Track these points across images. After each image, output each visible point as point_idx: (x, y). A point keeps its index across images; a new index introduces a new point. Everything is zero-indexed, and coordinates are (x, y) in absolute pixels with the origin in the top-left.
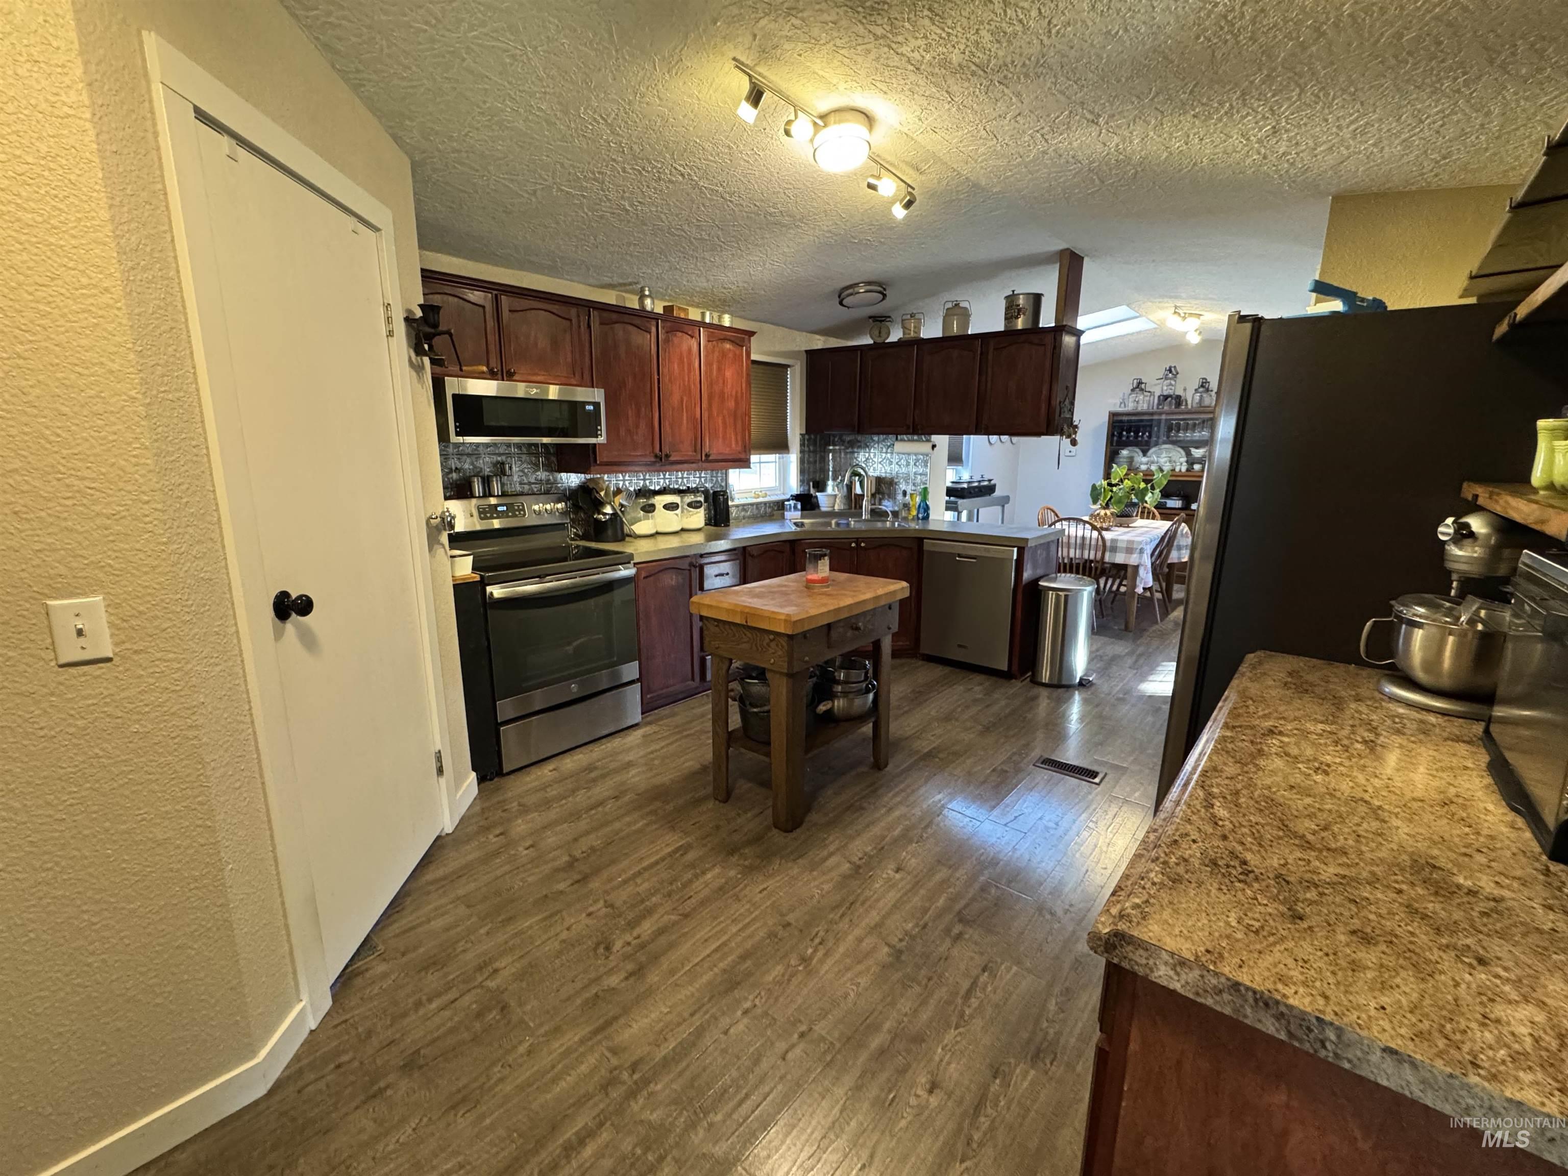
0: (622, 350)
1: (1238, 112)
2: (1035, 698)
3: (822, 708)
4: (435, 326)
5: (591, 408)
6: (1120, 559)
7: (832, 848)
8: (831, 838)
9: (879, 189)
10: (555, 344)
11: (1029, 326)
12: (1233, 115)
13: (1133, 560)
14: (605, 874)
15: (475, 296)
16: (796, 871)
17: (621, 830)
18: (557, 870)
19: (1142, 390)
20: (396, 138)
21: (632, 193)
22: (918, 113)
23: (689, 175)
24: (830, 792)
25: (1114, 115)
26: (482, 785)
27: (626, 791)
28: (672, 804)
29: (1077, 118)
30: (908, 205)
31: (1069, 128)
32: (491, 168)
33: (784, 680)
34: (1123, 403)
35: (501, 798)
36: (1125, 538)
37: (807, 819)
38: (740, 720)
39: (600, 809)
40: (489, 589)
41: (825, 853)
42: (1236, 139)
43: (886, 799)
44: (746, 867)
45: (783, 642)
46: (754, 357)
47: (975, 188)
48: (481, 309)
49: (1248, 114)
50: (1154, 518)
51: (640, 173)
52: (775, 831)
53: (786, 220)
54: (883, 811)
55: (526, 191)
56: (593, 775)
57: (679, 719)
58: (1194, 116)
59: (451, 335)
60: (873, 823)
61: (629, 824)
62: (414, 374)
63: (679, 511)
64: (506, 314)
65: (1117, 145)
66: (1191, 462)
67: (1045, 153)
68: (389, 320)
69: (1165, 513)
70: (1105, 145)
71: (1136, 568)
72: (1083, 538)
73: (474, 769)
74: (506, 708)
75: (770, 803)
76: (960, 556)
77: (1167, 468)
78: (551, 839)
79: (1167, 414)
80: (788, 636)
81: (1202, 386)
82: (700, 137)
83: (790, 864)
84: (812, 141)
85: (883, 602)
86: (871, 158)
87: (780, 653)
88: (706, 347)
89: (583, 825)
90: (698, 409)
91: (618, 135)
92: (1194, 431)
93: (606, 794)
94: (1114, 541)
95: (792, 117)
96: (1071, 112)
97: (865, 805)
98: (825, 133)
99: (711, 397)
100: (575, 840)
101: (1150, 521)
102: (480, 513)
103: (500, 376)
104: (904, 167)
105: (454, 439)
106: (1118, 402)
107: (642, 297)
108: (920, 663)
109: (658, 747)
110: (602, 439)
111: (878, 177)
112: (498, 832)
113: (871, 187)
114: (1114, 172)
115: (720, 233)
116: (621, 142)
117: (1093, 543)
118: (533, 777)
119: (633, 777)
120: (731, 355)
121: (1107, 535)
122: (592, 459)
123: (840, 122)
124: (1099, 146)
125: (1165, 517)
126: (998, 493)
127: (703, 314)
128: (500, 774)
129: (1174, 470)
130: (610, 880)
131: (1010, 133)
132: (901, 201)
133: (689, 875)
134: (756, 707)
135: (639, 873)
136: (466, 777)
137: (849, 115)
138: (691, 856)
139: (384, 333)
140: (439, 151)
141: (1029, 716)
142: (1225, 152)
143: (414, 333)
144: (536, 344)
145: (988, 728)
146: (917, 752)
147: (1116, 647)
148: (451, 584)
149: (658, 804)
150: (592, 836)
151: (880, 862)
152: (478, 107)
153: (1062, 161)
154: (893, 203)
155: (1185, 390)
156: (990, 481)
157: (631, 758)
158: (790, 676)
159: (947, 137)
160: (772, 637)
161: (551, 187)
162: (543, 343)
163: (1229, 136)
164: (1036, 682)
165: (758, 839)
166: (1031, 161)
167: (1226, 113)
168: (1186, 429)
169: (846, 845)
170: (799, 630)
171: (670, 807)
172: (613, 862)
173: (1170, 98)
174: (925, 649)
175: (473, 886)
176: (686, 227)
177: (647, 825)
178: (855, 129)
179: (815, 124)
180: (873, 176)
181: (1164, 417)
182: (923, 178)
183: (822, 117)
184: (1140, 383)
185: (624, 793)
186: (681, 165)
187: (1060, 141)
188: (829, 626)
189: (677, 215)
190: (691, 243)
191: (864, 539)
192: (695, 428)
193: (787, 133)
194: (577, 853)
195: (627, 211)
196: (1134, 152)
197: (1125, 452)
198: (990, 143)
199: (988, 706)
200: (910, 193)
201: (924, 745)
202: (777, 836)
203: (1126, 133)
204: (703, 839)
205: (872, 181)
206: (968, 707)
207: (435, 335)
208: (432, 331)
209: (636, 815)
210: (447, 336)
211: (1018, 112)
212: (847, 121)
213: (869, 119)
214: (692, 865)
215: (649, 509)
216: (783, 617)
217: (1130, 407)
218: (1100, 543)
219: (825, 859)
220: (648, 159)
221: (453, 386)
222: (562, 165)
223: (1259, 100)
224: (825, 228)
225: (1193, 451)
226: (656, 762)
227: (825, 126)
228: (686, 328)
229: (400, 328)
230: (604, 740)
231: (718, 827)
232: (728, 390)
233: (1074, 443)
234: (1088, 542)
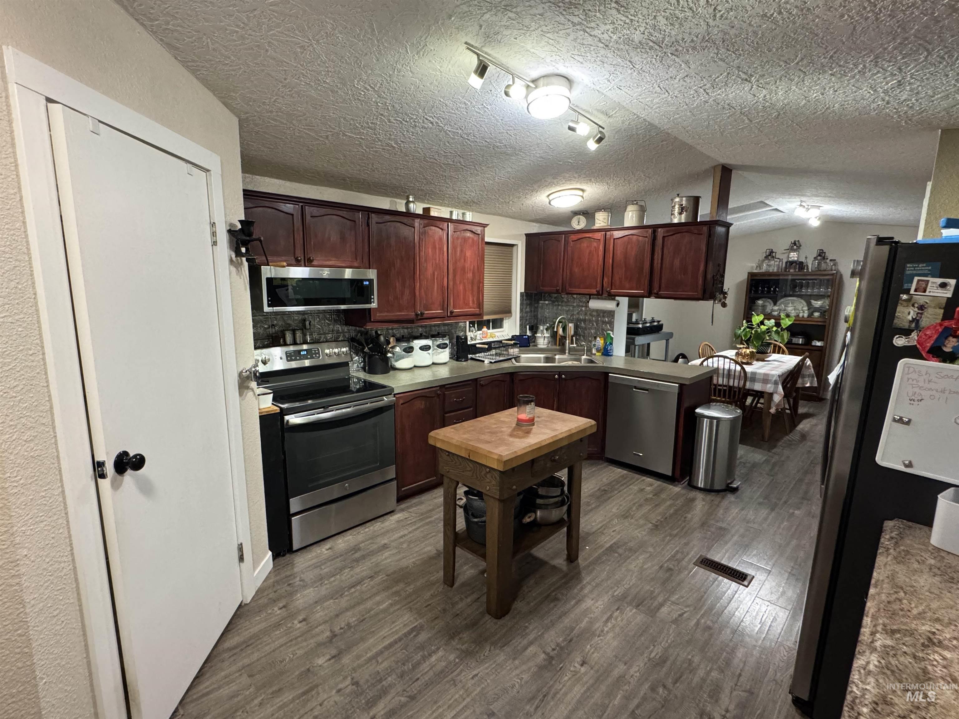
0: (393, 241)
1: (870, 71)
2: (693, 500)
3: (527, 520)
4: (250, 234)
5: (367, 283)
6: (758, 387)
7: (531, 637)
8: (531, 628)
9: (577, 130)
10: (343, 238)
11: (690, 220)
12: (864, 73)
13: (769, 388)
14: (355, 651)
15: (289, 207)
16: (501, 658)
17: (371, 609)
18: (320, 645)
19: (773, 257)
20: (226, 104)
21: (396, 136)
22: (607, 76)
23: (437, 123)
24: (532, 582)
25: (764, 75)
26: (276, 561)
27: (379, 571)
28: (412, 586)
29: (734, 77)
30: (600, 140)
31: (726, 84)
32: (294, 122)
33: (497, 504)
34: (759, 266)
35: (288, 573)
36: (762, 371)
37: (513, 607)
38: (464, 523)
39: (358, 588)
40: (287, 418)
41: (525, 642)
42: (865, 91)
43: (576, 591)
44: (463, 651)
45: (497, 475)
46: (487, 240)
47: (651, 126)
48: (291, 216)
49: (878, 72)
50: (783, 353)
51: (401, 122)
52: (487, 617)
53: (510, 151)
54: (573, 602)
55: (321, 137)
56: (357, 555)
57: (423, 508)
58: (831, 75)
59: (261, 241)
60: (565, 614)
61: (378, 603)
62: (233, 269)
63: (430, 351)
64: (308, 217)
65: (765, 96)
66: (812, 310)
67: (706, 102)
68: (214, 234)
69: (792, 350)
70: (754, 95)
71: (771, 395)
72: (729, 370)
73: (270, 549)
74: (295, 504)
75: (485, 590)
76: (636, 388)
77: (793, 314)
78: (319, 614)
79: (792, 275)
80: (500, 471)
81: (820, 255)
82: (443, 98)
83: (497, 651)
84: (526, 97)
85: (575, 439)
86: (570, 108)
87: (494, 482)
88: (452, 236)
89: (344, 602)
90: (446, 280)
91: (384, 98)
92: (813, 288)
93: (364, 574)
94: (754, 374)
95: (511, 83)
96: (729, 74)
97: (560, 596)
98: (534, 94)
99: (455, 271)
100: (337, 616)
101: (780, 355)
102: (287, 357)
103: (302, 262)
104: (595, 112)
105: (266, 309)
106: (754, 265)
107: (408, 202)
108: (606, 464)
109: (406, 532)
110: (374, 305)
111: (577, 122)
112: (281, 605)
113: (571, 129)
114: (760, 114)
115: (462, 160)
116: (386, 103)
117: (737, 374)
118: (314, 554)
119: (386, 559)
120: (470, 241)
121: (748, 368)
122: (368, 319)
123: (547, 85)
124: (750, 97)
125: (792, 352)
126: (665, 330)
127: (451, 213)
128: (290, 550)
129: (798, 316)
130: (358, 657)
131: (679, 89)
132: (594, 138)
133: (418, 657)
134: (476, 517)
135: (381, 652)
136: (265, 556)
137: (554, 79)
138: (423, 636)
139: (210, 244)
140: (258, 112)
141: (689, 516)
142: (854, 100)
143: (235, 240)
144: (329, 239)
145: (656, 526)
146: (602, 546)
147: (756, 455)
148: (258, 415)
149: (402, 585)
150: (349, 613)
151: (569, 654)
152: (281, 82)
153: (720, 107)
154: (588, 138)
155: (806, 258)
156: (659, 322)
157: (386, 541)
158: (500, 501)
159: (629, 92)
160: (488, 470)
161: (338, 134)
162: (334, 237)
163: (859, 88)
164: (692, 486)
165: (473, 624)
166: (694, 108)
167: (859, 72)
168: (807, 286)
169: (543, 634)
170: (508, 468)
171: (410, 589)
172: (363, 639)
173: (812, 62)
174: (608, 455)
175: (256, 656)
176: (437, 157)
177: (391, 605)
178: (560, 89)
179: (528, 86)
180: (572, 121)
181: (790, 277)
182: (611, 120)
183: (533, 81)
184: (772, 252)
185: (377, 573)
186: (430, 117)
187: (719, 94)
188: (533, 461)
189: (430, 149)
190: (441, 167)
191: (565, 373)
192: (443, 293)
193: (507, 94)
194: (337, 630)
195: (394, 147)
196: (778, 100)
197: (760, 302)
198: (664, 96)
199: (656, 505)
200: (601, 132)
201: (607, 540)
202: (490, 623)
203: (773, 88)
204: (432, 621)
205: (572, 125)
206: (641, 506)
207: (249, 241)
208: (248, 238)
209: (384, 595)
210: (258, 242)
211: (686, 74)
212: (552, 84)
213: (569, 81)
214: (422, 647)
215: (409, 350)
216: (496, 457)
217: (764, 268)
218: (742, 374)
219: (526, 648)
220: (406, 114)
221: (267, 272)
222: (345, 119)
223: (890, 62)
224: (538, 155)
225: (813, 302)
226: (405, 546)
227: (536, 87)
228: (438, 223)
229: (223, 238)
230: (368, 524)
231: (444, 610)
232: (467, 265)
233: (724, 305)
234: (733, 373)
